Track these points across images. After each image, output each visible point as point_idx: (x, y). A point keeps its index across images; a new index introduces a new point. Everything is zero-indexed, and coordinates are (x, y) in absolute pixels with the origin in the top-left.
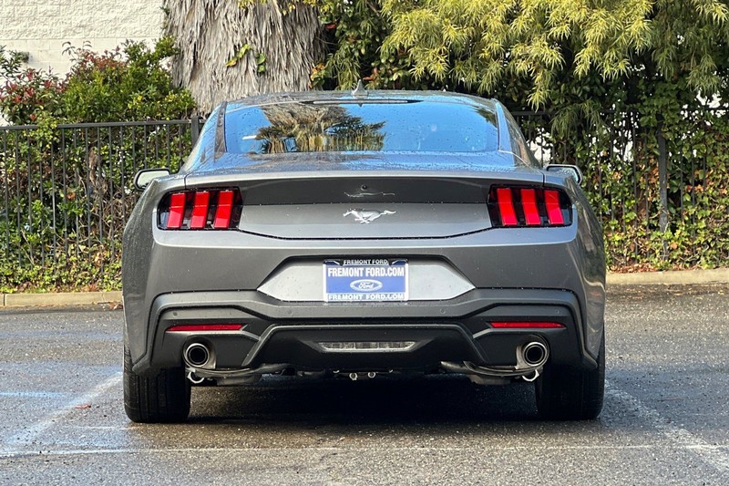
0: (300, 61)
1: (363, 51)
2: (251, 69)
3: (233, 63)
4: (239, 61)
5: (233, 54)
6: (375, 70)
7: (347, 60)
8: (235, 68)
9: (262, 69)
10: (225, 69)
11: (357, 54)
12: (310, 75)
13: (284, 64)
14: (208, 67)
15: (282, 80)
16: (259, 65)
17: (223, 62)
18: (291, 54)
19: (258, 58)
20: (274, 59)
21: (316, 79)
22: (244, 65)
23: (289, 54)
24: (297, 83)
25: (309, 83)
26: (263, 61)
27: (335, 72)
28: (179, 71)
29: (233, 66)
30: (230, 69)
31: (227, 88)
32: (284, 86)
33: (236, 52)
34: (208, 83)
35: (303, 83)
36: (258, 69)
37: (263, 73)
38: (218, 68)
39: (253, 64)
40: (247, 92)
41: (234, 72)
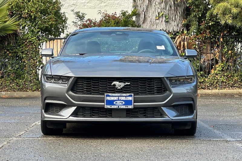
0: (179, 18)
1: (200, 15)
2: (163, 20)
3: (157, 18)
4: (159, 17)
5: (158, 15)
6: (203, 22)
7: (194, 18)
8: (158, 20)
9: (167, 20)
10: (155, 20)
11: (198, 16)
12: (182, 23)
13: (174, 19)
14: (149, 19)
15: (173, 24)
16: (166, 19)
17: (154, 18)
18: (176, 16)
19: (166, 17)
20: (171, 17)
21: (184, 24)
22: (161, 19)
23: (175, 16)
24: (178, 25)
25: (182, 26)
26: (167, 18)
27: (190, 22)
28: (138, 20)
29: (158, 19)
30: (156, 20)
31: (155, 26)
32: (174, 26)
33: (159, 15)
34: (149, 25)
35: (180, 25)
36: (166, 20)
37: (167, 21)
38: (152, 20)
39: (164, 18)
40: (162, 28)
41: (158, 21)
